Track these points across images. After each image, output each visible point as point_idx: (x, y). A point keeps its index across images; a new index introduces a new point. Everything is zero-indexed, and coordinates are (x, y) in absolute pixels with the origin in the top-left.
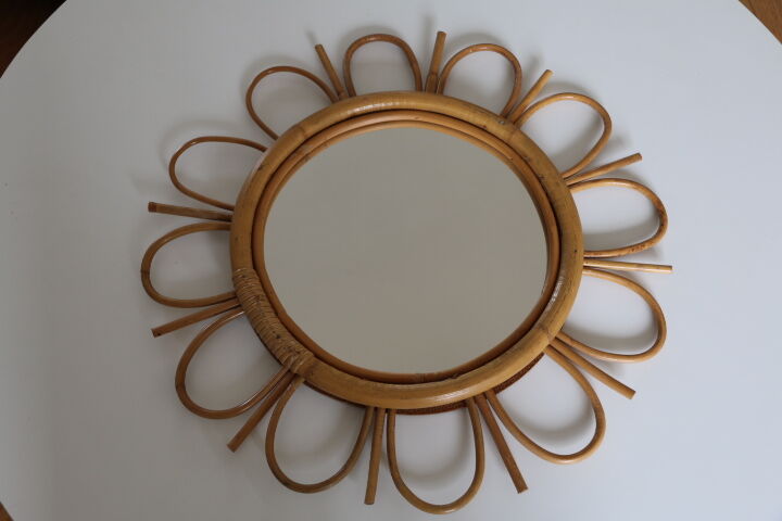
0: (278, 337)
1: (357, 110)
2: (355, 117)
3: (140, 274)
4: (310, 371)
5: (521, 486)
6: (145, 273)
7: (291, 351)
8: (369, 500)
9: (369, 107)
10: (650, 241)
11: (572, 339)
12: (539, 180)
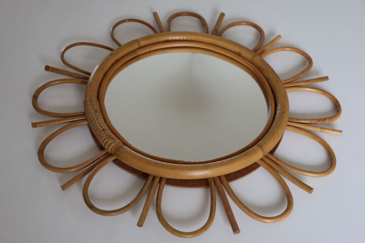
0: (103, 130)
1: (170, 38)
2: (168, 41)
3: (32, 98)
4: (118, 149)
5: (235, 229)
6: (35, 97)
7: (109, 138)
8: (140, 224)
9: (177, 38)
10: (330, 118)
11: (277, 159)
12: (267, 80)
